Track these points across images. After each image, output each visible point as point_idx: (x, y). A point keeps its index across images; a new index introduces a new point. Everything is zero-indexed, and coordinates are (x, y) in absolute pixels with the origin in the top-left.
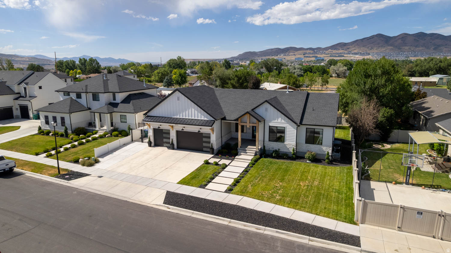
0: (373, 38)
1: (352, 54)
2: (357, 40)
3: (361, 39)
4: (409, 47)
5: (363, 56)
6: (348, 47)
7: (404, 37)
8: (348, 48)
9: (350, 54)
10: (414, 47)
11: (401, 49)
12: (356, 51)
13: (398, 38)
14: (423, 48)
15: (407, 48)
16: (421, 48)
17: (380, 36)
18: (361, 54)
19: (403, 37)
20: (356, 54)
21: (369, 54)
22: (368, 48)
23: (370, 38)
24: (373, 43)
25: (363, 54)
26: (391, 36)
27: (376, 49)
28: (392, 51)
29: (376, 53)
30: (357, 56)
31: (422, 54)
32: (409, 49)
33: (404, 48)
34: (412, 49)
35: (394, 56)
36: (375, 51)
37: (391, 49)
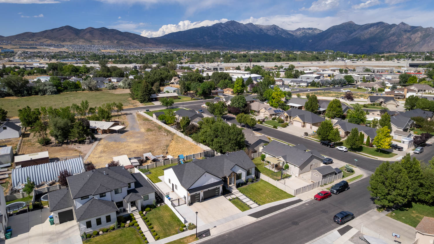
0: (62, 29)
1: (45, 46)
2: (46, 31)
3: (50, 30)
4: (98, 40)
5: (58, 48)
7: (91, 31)
8: (39, 39)
9: (42, 45)
11: (91, 42)
12: (48, 43)
13: (86, 31)
14: (109, 42)
15: (96, 41)
16: (107, 42)
17: (69, 28)
18: (55, 46)
19: (90, 31)
20: (50, 46)
21: (64, 46)
22: (60, 39)
23: (60, 30)
24: (64, 35)
25: (57, 46)
26: (80, 29)
27: (69, 41)
28: (85, 44)
29: (70, 45)
30: (52, 48)
31: (110, 47)
32: (98, 42)
33: (94, 41)
34: (101, 42)
35: (88, 49)
36: (69, 43)
37: (83, 42)
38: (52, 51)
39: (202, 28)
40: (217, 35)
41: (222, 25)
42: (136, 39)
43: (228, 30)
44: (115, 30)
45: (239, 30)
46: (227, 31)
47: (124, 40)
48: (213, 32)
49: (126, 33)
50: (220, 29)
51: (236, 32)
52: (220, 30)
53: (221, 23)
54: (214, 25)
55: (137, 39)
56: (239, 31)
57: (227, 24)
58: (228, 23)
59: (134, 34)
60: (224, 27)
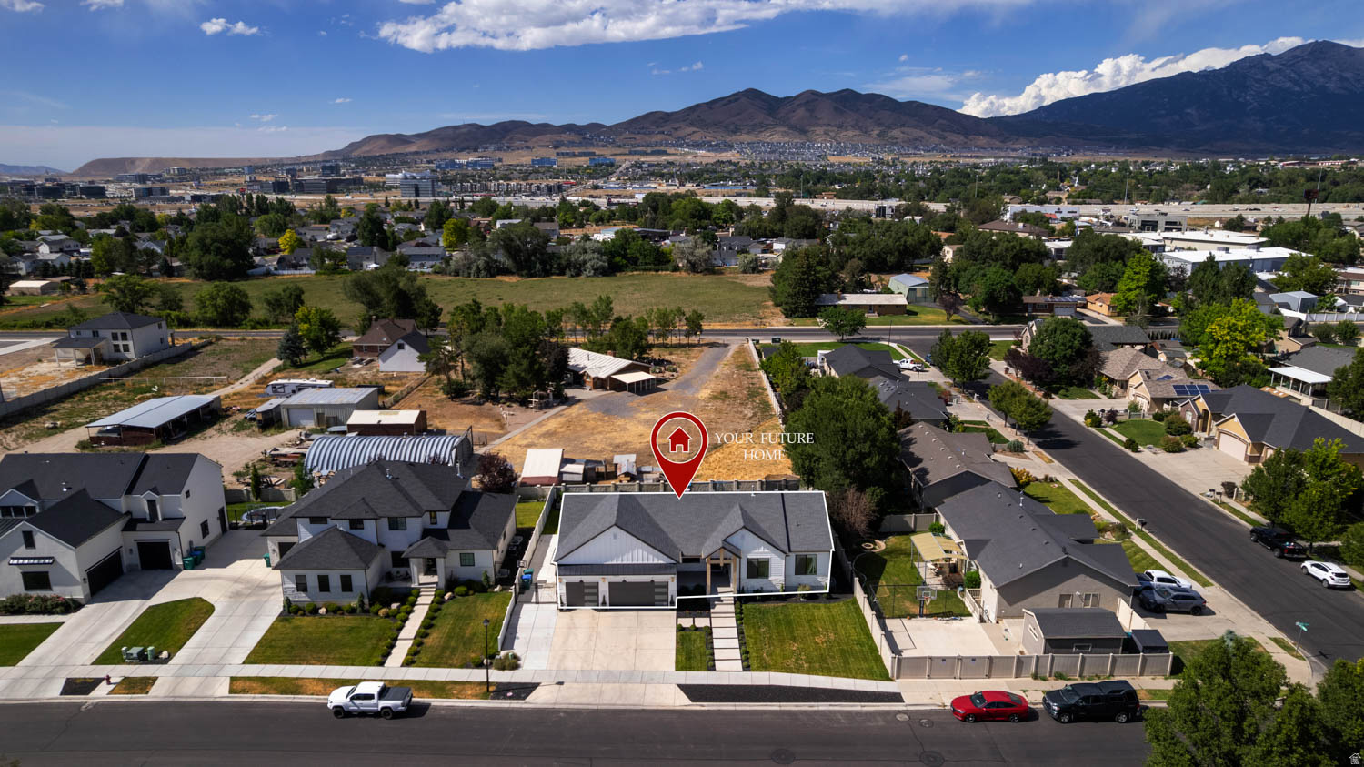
0: (736, 100)
1: (688, 146)
2: (697, 106)
3: (707, 103)
4: (825, 128)
5: (716, 151)
6: (677, 125)
7: (811, 100)
8: (676, 129)
9: (681, 146)
10: (836, 129)
11: (808, 131)
12: (697, 137)
13: (797, 103)
14: (857, 132)
15: (819, 130)
16: (851, 133)
17: (753, 95)
18: (711, 146)
19: (808, 102)
20: (698, 146)
21: (731, 147)
22: (726, 128)
23: (730, 102)
24: (739, 114)
25: (716, 145)
26: (781, 95)
27: (748, 133)
28: (787, 139)
29: (748, 144)
30: (702, 152)
31: (854, 149)
32: (826, 133)
33: (814, 131)
34: (832, 134)
35: (793, 153)
36: (746, 138)
37: (785, 134)
38: (698, 160)
39: (1186, 77)
40: (1241, 100)
41: (1268, 64)
42: (941, 121)
43: (1291, 80)
44: (880, 96)
45: (1348, 75)
46: (1288, 84)
47: (903, 125)
48: (1225, 92)
49: (910, 103)
50: (1258, 77)
51: (1332, 86)
52: (1258, 81)
53: (1266, 56)
54: (1233, 65)
55: (944, 122)
56: (1342, 79)
57: (1295, 57)
58: (1298, 53)
59: (936, 108)
60: (1279, 70)
